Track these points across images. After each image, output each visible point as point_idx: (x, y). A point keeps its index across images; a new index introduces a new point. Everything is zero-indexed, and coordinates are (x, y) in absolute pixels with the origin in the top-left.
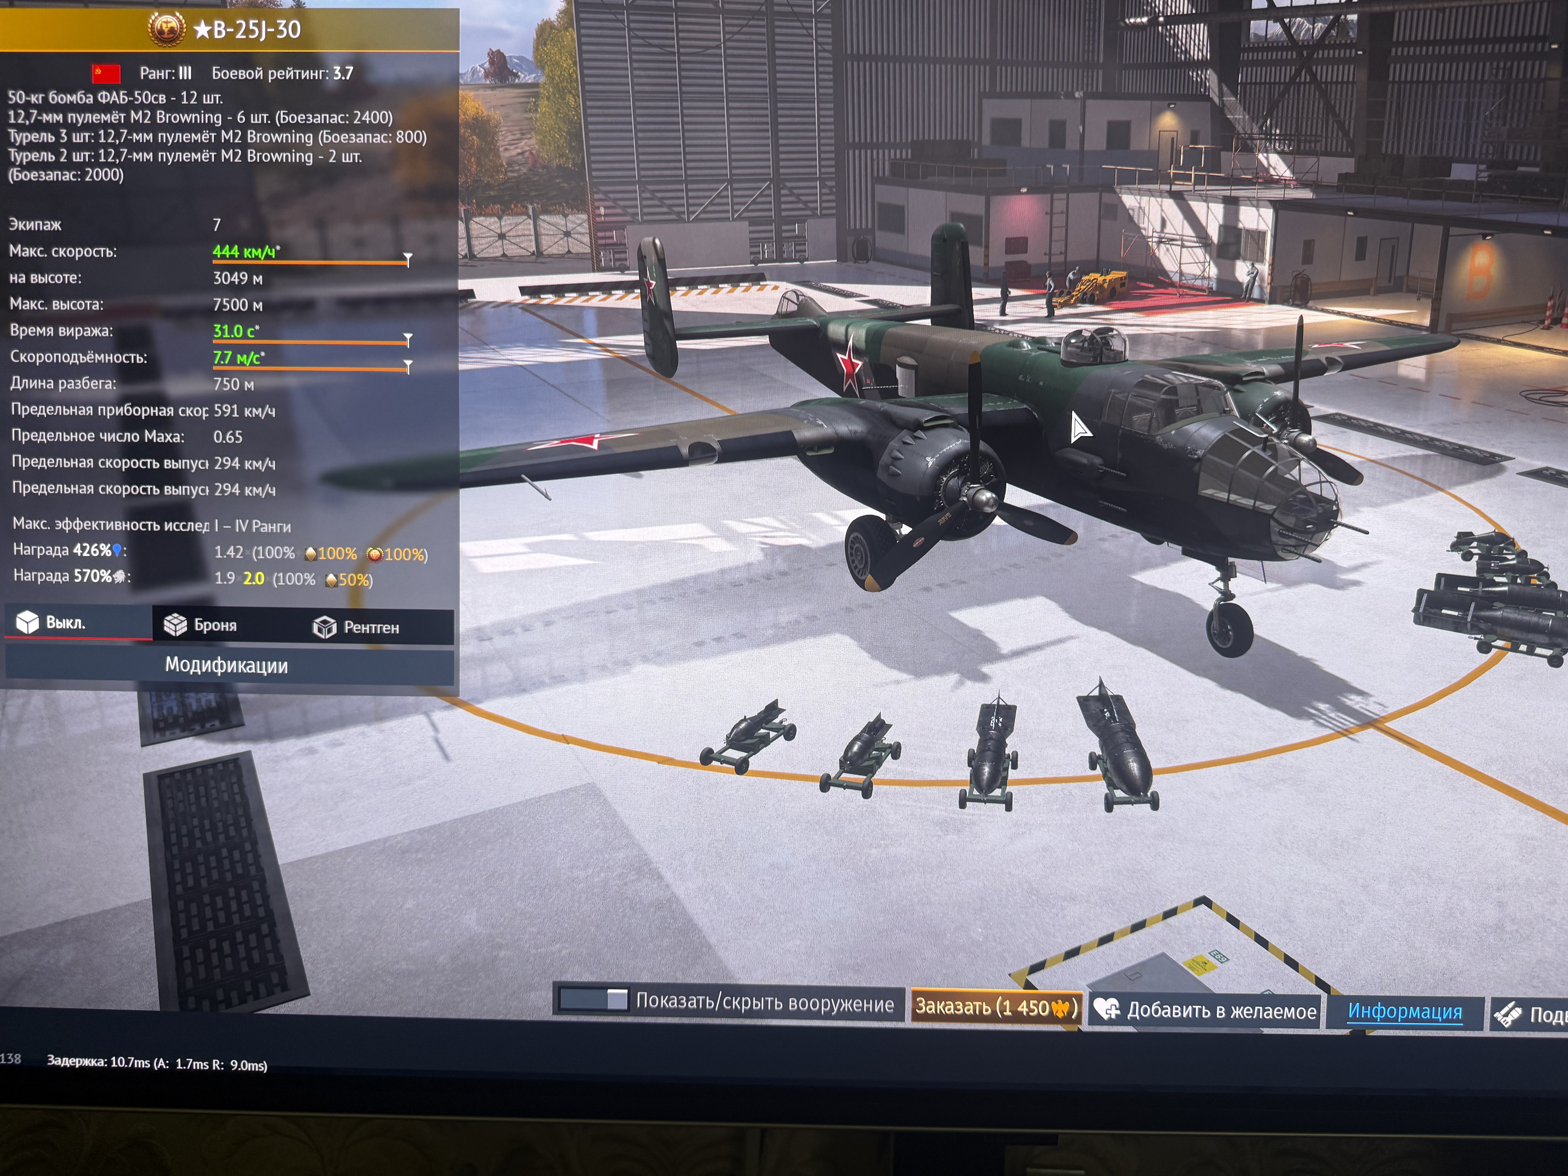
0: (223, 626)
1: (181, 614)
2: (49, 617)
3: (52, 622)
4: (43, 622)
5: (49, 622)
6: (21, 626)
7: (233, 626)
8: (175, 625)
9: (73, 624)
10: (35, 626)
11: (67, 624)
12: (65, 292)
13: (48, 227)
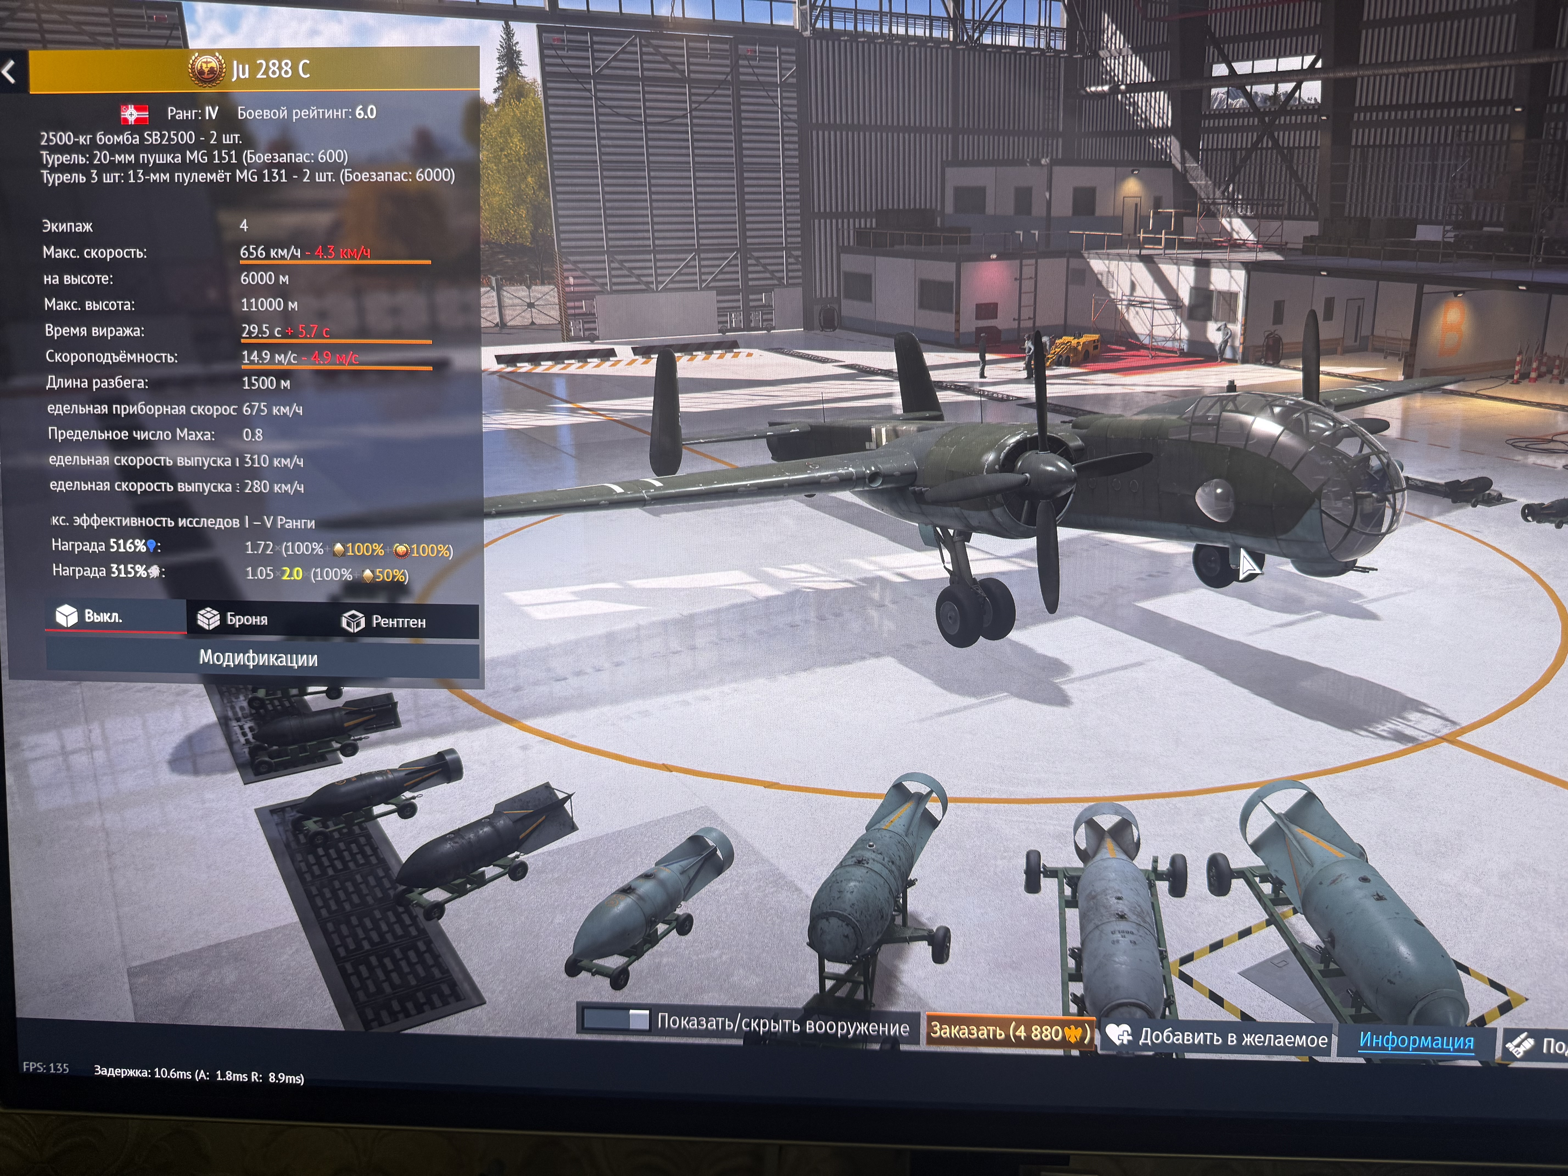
0: (254, 620)
1: (213, 609)
2: (87, 611)
3: (90, 616)
4: (81, 616)
5: (87, 615)
6: (60, 619)
7: (264, 620)
8: (208, 619)
9: (110, 617)
10: (73, 620)
11: (105, 617)
12: (96, 292)
13: (80, 229)
